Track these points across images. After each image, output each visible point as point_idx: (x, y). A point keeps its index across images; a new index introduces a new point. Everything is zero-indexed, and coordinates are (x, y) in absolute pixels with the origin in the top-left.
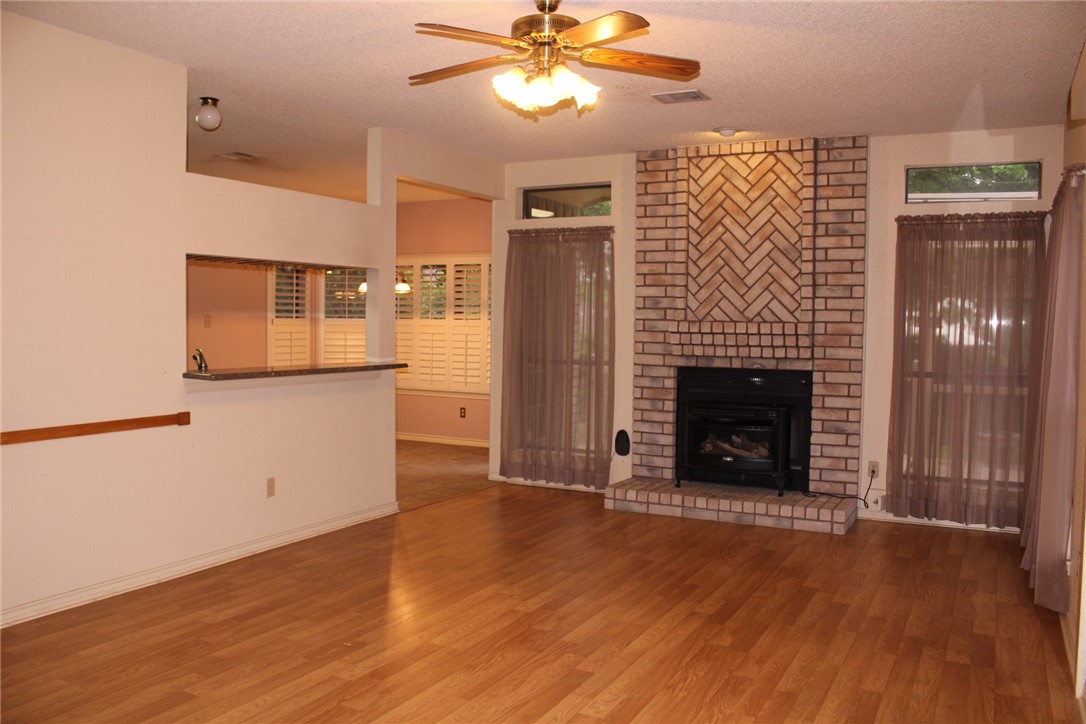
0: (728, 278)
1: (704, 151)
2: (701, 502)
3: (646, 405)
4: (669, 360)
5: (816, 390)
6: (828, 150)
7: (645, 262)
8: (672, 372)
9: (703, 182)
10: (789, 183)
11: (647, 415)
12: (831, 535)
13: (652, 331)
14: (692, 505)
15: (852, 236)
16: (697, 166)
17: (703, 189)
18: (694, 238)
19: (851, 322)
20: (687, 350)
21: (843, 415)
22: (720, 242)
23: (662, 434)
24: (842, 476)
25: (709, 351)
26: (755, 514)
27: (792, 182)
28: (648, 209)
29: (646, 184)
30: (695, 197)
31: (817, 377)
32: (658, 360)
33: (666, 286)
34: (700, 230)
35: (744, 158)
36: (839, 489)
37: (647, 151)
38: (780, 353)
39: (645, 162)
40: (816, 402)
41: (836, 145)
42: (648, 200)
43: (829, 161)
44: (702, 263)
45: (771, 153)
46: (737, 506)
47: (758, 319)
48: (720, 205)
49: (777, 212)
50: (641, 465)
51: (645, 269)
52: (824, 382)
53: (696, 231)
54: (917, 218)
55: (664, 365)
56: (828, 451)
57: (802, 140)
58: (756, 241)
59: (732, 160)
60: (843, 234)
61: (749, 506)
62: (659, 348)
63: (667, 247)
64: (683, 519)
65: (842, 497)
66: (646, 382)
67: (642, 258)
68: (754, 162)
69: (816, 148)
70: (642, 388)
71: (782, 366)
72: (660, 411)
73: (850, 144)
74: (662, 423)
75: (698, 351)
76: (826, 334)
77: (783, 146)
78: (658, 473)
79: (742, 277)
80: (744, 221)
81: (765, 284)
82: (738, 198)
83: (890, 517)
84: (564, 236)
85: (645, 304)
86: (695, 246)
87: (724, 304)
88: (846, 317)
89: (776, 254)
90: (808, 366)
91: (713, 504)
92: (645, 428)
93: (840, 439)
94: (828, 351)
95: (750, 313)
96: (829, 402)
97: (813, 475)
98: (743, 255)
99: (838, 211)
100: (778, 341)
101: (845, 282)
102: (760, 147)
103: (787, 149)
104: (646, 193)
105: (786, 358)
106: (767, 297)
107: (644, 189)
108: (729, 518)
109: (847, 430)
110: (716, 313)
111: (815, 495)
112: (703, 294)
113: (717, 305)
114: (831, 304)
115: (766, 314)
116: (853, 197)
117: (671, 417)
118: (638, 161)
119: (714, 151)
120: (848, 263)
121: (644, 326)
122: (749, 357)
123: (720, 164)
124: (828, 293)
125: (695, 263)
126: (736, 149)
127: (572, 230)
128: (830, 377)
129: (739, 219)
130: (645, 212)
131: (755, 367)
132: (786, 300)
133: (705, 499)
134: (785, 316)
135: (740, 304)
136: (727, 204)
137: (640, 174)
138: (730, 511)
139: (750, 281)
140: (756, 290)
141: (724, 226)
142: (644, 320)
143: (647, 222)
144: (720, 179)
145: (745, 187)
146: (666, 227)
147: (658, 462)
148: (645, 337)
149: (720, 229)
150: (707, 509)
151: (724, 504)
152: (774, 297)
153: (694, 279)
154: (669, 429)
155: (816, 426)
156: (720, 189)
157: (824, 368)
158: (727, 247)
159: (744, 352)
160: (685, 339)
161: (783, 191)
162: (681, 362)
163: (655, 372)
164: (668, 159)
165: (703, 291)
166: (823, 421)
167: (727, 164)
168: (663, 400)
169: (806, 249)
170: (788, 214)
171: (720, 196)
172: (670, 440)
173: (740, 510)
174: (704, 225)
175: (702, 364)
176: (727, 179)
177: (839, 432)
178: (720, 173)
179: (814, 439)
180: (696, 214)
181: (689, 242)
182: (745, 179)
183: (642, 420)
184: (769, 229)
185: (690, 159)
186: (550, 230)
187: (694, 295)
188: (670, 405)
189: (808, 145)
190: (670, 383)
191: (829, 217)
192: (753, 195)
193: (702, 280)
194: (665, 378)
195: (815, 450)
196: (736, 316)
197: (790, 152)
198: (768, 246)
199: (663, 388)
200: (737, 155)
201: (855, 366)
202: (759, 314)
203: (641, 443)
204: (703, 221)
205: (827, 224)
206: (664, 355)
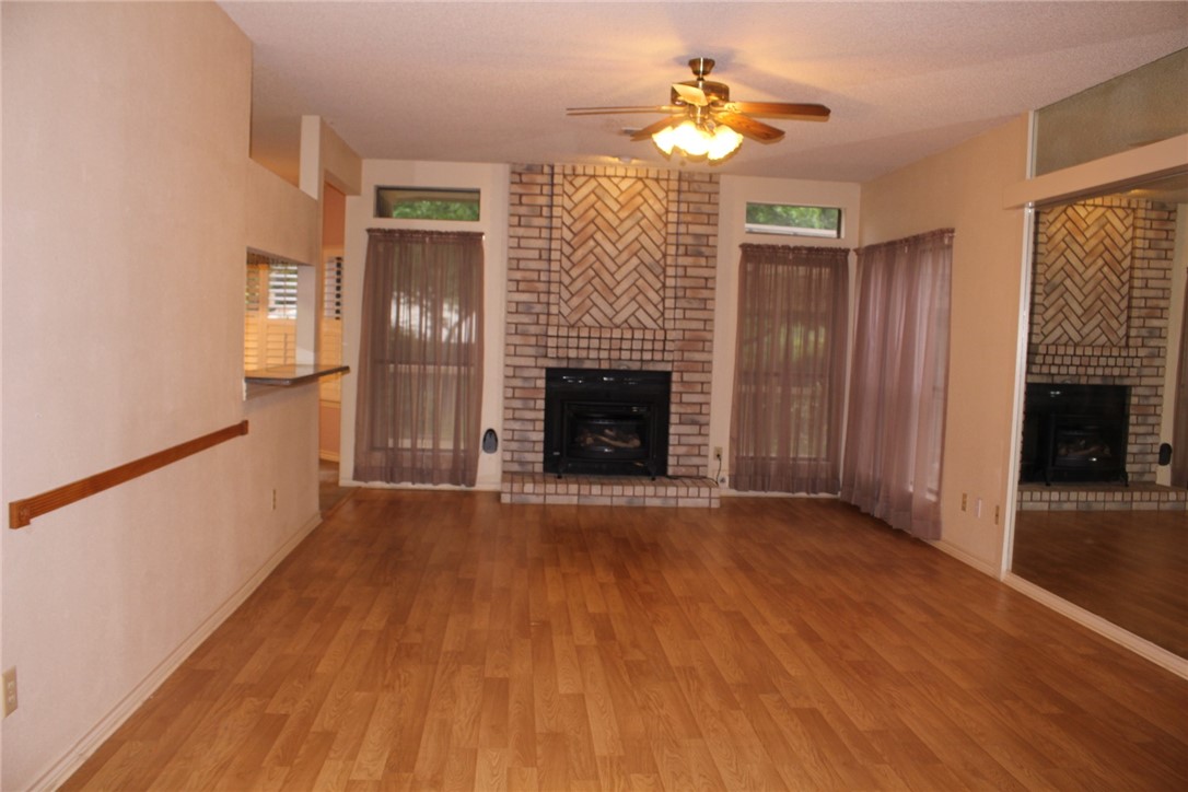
0: (599, 288)
1: (580, 170)
2: (596, 489)
3: (517, 404)
4: (542, 362)
5: (674, 388)
6: (689, 182)
7: (518, 269)
8: (543, 373)
9: (576, 198)
10: (655, 207)
11: (518, 414)
12: (709, 509)
13: (525, 334)
14: (587, 492)
15: (707, 257)
16: (571, 183)
17: (576, 205)
18: (567, 250)
19: (705, 330)
20: (562, 353)
21: (697, 409)
22: (591, 255)
23: (534, 430)
24: (696, 461)
25: (583, 354)
26: (645, 496)
27: (657, 207)
28: (522, 219)
29: (521, 195)
30: (569, 212)
31: (675, 377)
32: (531, 362)
33: (539, 293)
34: (572, 243)
35: (616, 180)
36: (693, 471)
37: (522, 164)
38: (647, 356)
39: (520, 174)
40: (674, 398)
41: (696, 178)
42: (523, 210)
43: (689, 191)
44: (574, 273)
45: (640, 179)
46: (629, 491)
47: (625, 325)
48: (593, 221)
49: (644, 231)
50: (512, 461)
51: (518, 275)
52: (682, 381)
53: (569, 243)
54: (758, 247)
55: (536, 367)
56: (684, 440)
57: (669, 171)
58: (625, 256)
59: (604, 182)
60: (699, 254)
61: (639, 490)
62: (532, 351)
63: (540, 256)
64: (578, 507)
65: (699, 479)
66: (518, 383)
67: (515, 264)
68: (625, 185)
69: (680, 180)
70: (514, 388)
71: (646, 367)
72: (531, 410)
73: (707, 179)
74: (534, 421)
75: (573, 353)
76: (684, 339)
77: (652, 174)
78: (529, 468)
79: (612, 286)
80: (614, 237)
81: (632, 295)
82: (609, 216)
83: (734, 493)
84: (431, 239)
85: (517, 309)
86: (568, 258)
87: (594, 311)
88: (700, 325)
89: (642, 269)
90: (668, 367)
91: (607, 490)
92: (517, 425)
93: (695, 429)
94: (686, 354)
95: (618, 320)
96: (686, 398)
97: (671, 461)
98: (613, 268)
99: (696, 236)
100: (648, 346)
101: (700, 296)
102: (631, 173)
103: (655, 176)
104: (521, 204)
105: (652, 360)
106: (634, 306)
107: (518, 200)
108: (621, 502)
109: (699, 421)
110: (587, 319)
111: (676, 477)
112: (575, 301)
113: (588, 312)
114: (689, 314)
115: (633, 322)
116: (708, 224)
117: (542, 415)
118: (513, 172)
119: (590, 171)
120: (703, 281)
121: (515, 330)
122: (620, 359)
123: (593, 184)
124: (686, 305)
125: (567, 272)
126: (610, 172)
127: (440, 233)
128: (687, 377)
129: (609, 235)
130: (518, 221)
131: (622, 368)
132: (651, 309)
133: (599, 487)
134: (649, 323)
135: (609, 312)
136: (599, 221)
137: (515, 186)
138: (623, 496)
139: (618, 291)
140: (624, 300)
141: (595, 241)
142: (516, 324)
143: (521, 232)
144: (593, 198)
145: (615, 207)
146: (540, 238)
147: (529, 457)
148: (517, 340)
149: (592, 243)
150: (601, 495)
151: (617, 490)
152: (640, 306)
153: (566, 287)
154: (540, 426)
155: (674, 419)
156: (593, 206)
157: (682, 368)
158: (598, 259)
159: (615, 354)
160: (562, 342)
161: (649, 214)
162: (552, 364)
163: (527, 373)
164: (542, 173)
165: (575, 298)
166: (680, 414)
167: (600, 184)
168: (535, 399)
169: (671, 266)
170: (653, 234)
171: (592, 213)
172: (541, 436)
173: (631, 494)
174: (576, 239)
175: (573, 365)
176: (599, 198)
177: (694, 423)
178: (593, 192)
179: (672, 430)
180: (569, 228)
181: (562, 253)
182: (616, 200)
183: (514, 419)
184: (636, 246)
185: (565, 176)
186: (417, 232)
187: (566, 302)
188: (541, 404)
189: (674, 176)
190: (541, 383)
191: (689, 240)
192: (623, 215)
193: (573, 289)
194: (536, 378)
195: (672, 440)
196: (605, 322)
197: (657, 180)
198: (635, 261)
199: (535, 388)
200: (609, 177)
201: (705, 367)
202: (626, 321)
203: (513, 440)
204: (575, 235)
205: (686, 246)
206: (536, 357)
